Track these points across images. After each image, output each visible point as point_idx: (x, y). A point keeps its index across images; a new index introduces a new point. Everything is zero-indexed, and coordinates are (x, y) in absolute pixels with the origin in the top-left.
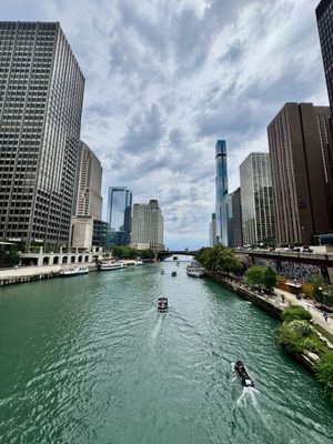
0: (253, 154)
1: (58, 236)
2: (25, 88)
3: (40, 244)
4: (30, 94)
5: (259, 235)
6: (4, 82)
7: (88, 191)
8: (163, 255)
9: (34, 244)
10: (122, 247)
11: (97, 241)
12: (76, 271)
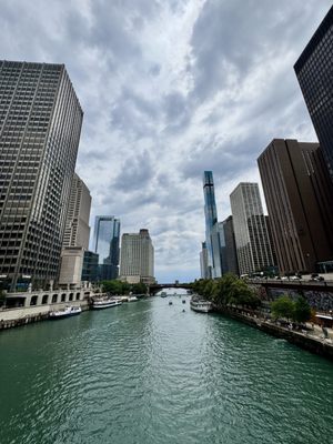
0: (242, 184)
1: (47, 271)
2: (26, 119)
3: (28, 281)
4: (30, 124)
5: (256, 263)
6: (5, 112)
7: (76, 220)
8: (155, 289)
9: (21, 280)
10: (112, 282)
11: (87, 275)
12: (68, 311)
